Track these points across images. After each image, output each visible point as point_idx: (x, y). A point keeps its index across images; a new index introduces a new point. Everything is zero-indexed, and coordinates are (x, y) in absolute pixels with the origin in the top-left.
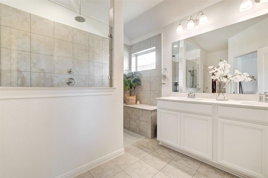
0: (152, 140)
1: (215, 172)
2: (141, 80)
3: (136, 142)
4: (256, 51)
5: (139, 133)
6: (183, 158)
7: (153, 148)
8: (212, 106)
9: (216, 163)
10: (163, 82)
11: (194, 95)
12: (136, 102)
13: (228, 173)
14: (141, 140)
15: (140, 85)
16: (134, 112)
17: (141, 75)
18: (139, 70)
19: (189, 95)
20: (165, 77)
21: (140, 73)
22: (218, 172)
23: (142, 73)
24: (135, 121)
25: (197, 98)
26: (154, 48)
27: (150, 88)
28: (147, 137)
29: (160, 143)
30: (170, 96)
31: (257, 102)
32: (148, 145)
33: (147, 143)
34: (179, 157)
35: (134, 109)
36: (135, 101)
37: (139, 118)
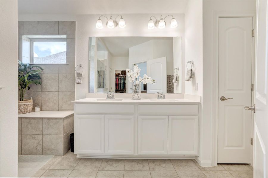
0: (65, 156)
1: (136, 163)
2: (41, 77)
3: (40, 168)
4: (146, 62)
5: (42, 154)
6: (108, 163)
7: (71, 167)
8: (134, 105)
9: (138, 155)
10: (77, 81)
11: (113, 96)
12: (34, 109)
13: (144, 160)
14: (47, 162)
15: (40, 83)
16: (31, 124)
17: (42, 69)
18: (35, 62)
19: (107, 96)
20: (80, 75)
21: (40, 66)
22: (139, 162)
23: (43, 67)
24: (34, 138)
25: (115, 99)
26: (65, 37)
27: (57, 88)
28: (57, 155)
29: (78, 157)
30: (85, 98)
31: (156, 99)
32: (61, 165)
33: (59, 163)
34: (104, 164)
35: (32, 121)
36: (31, 107)
37: (42, 131)
